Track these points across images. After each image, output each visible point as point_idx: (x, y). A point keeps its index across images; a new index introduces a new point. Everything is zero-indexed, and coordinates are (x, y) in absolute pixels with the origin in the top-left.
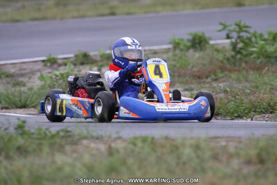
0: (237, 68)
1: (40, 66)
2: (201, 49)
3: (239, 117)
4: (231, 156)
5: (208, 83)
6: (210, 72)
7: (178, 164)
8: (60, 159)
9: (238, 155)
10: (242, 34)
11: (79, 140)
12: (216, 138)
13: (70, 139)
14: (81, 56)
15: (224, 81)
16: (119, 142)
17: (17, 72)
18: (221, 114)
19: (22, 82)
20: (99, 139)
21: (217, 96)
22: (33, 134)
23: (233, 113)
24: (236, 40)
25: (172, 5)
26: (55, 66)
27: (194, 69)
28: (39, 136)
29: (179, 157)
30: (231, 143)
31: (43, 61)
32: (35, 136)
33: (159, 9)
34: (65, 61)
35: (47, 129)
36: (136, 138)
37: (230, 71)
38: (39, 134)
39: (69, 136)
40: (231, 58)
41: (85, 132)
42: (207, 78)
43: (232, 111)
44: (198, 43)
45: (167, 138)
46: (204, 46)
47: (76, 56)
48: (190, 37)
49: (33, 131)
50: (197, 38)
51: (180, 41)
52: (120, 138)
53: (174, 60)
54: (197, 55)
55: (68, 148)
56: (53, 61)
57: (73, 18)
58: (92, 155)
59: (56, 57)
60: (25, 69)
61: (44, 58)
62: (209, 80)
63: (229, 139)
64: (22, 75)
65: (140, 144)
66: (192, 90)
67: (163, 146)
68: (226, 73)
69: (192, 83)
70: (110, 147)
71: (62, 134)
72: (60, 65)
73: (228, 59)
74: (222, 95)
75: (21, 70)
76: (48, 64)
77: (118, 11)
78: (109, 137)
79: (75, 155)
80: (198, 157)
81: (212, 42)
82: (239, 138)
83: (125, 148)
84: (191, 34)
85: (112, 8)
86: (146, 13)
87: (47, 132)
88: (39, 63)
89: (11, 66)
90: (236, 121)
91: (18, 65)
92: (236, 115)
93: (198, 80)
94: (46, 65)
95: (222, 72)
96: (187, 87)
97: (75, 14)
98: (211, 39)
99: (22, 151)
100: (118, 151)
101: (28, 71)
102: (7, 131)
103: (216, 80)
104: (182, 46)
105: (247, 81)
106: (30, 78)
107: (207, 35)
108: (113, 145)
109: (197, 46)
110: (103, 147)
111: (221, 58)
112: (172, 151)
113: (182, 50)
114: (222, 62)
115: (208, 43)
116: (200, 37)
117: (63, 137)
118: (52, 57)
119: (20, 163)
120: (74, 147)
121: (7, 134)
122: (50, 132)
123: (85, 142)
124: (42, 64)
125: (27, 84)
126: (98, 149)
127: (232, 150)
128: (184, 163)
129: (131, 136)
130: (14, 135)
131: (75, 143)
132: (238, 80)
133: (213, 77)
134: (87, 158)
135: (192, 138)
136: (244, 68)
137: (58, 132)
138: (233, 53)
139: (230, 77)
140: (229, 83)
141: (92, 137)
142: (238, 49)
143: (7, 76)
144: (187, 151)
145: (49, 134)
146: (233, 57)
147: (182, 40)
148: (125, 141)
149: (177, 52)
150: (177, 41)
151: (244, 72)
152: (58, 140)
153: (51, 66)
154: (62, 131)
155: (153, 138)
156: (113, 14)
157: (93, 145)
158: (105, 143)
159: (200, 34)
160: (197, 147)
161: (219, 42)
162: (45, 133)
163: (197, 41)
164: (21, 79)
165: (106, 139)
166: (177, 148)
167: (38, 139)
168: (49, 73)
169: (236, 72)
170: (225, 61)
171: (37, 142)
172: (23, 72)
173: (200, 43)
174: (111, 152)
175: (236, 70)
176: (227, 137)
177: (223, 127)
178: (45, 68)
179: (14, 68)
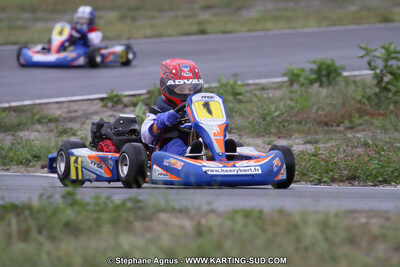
0: (381, 111)
1: (98, 106)
2: (330, 83)
3: (386, 182)
4: (374, 239)
5: (340, 132)
6: (342, 117)
7: (297, 249)
8: (126, 241)
9: (384, 238)
10: (390, 63)
11: (153, 213)
12: (353, 212)
13: (140, 213)
14: (157, 93)
15: (364, 130)
16: (212, 217)
17: (64, 115)
18: (359, 177)
19: (71, 129)
20: (182, 212)
21: (354, 151)
22: (88, 204)
23: (376, 176)
24: (382, 71)
25: (289, 19)
26: (120, 106)
27: (320, 113)
28: (97, 208)
29: (298, 240)
30: (374, 221)
31: (102, 99)
32: (91, 208)
33: (270, 25)
34: (134, 99)
35: (108, 198)
36: (235, 212)
37: (372, 115)
38: (97, 204)
39: (140, 208)
40: (373, 97)
41: (162, 203)
42: (338, 125)
43: (374, 172)
44: (327, 74)
45: (281, 212)
46: (334, 78)
47: (149, 92)
48: (315, 67)
49: (87, 200)
50: (324, 67)
51: (299, 72)
52: (213, 211)
53: (291, 100)
54: (324, 92)
55: (138, 225)
56: (115, 99)
57: (146, 37)
58: (173, 236)
59: (120, 93)
60: (76, 111)
61: (104, 95)
62: (341, 128)
63: (371, 214)
64: (71, 120)
65: (240, 220)
66: (316, 142)
67: (275, 223)
68: (366, 118)
69: (316, 132)
70: (199, 224)
71: (129, 205)
72: (126, 106)
73: (369, 99)
74: (360, 150)
75: (70, 112)
76: (110, 105)
77: (208, 28)
78: (198, 210)
79: (149, 235)
80: (327, 239)
81: (345, 74)
82: (387, 212)
83: (220, 226)
84: (314, 62)
85: (201, 23)
86: (250, 31)
87: (108, 202)
88: (96, 102)
89: (56, 106)
90: (381, 188)
91: (65, 105)
92: (380, 179)
93: (326, 128)
94: (105, 106)
95: (361, 117)
96: (309, 138)
97: (148, 32)
98: (344, 69)
99: (72, 228)
100: (210, 230)
101: (80, 113)
102: (51, 200)
103: (352, 128)
104: (302, 80)
105: (396, 130)
106: (83, 123)
107: (338, 64)
108: (203, 221)
109: (324, 79)
110: (188, 224)
111: (359, 97)
112: (288, 231)
113: (303, 85)
114: (360, 102)
115: (340, 74)
116: (329, 66)
117: (131, 209)
118: (115, 93)
119: (69, 246)
120: (147, 223)
121: (51, 204)
122: (112, 202)
123: (163, 216)
124: (101, 104)
125: (79, 133)
126: (182, 227)
127: (376, 230)
128: (306, 249)
129: (229, 208)
130: (62, 206)
131: (148, 218)
132: (384, 129)
133: (347, 123)
134: (165, 240)
135: (317, 212)
136: (392, 112)
137: (124, 203)
138: (377, 90)
139: (372, 124)
140: (370, 134)
141: (173, 210)
142: (383, 84)
143: (50, 121)
144: (311, 232)
145: (110, 205)
146: (376, 94)
147: (303, 70)
148: (220, 215)
149: (296, 87)
150: (295, 72)
151: (392, 117)
152: (124, 214)
153: (113, 106)
154: (130, 200)
155: (261, 212)
156: (203, 32)
157: (174, 221)
158: (192, 219)
159: (329, 62)
160: (325, 226)
161: (356, 73)
162: (106, 204)
163: (324, 73)
164: (70, 125)
165: (193, 212)
166: (296, 226)
167: (94, 211)
168: (111, 116)
169: (381, 117)
170: (365, 101)
171: (95, 216)
172: (72, 115)
173: (328, 75)
174: (199, 232)
175: (380, 114)
176: (368, 211)
177: (363, 196)
178: (105, 109)
179: (59, 108)
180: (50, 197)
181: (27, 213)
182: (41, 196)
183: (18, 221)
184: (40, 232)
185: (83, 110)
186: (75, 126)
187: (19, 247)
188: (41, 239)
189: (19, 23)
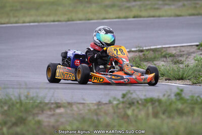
1: (194, 49)
17: (177, 53)
19: (181, 60)
22: (188, 100)
31: (197, 45)
32: (189, 101)
35: (198, 97)
38: (192, 100)
49: (187, 97)
60: (183, 51)
61: (198, 44)
64: (181, 56)
76: (201, 48)
88: (194, 47)
89: (173, 49)
91: (178, 48)
94: (199, 49)
101: (185, 53)
106: (187, 58)
121: (169, 99)
122: (200, 98)
124: (196, 48)
125: (185, 62)
130: (174, 100)
143: (170, 56)
162: (197, 100)
164: (180, 58)
167: (192, 104)
171: (191, 106)
172: (182, 53)
178: (199, 50)
179: (175, 50)
180: (169, 96)
181: (157, 104)
182: (164, 95)
183: (153, 108)
184: (164, 113)
185: (188, 51)
186: (183, 59)
187: (153, 121)
188: (164, 117)
189: (156, 6)
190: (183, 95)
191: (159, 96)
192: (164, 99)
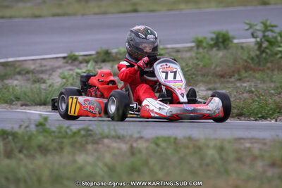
0: (261, 68)
1: (61, 62)
2: (225, 48)
3: (263, 118)
4: (255, 158)
5: (232, 82)
6: (234, 72)
7: (201, 165)
8: (81, 158)
9: (262, 157)
10: (267, 33)
11: (100, 139)
12: (240, 139)
13: (91, 138)
14: (103, 54)
15: (248, 81)
17: (37, 69)
18: (244, 114)
19: (42, 78)
20: (120, 138)
21: (241, 96)
22: (54, 132)
23: (257, 114)
24: (261, 40)
26: (76, 63)
27: (218, 69)
28: (60, 135)
29: (202, 159)
30: (255, 145)
31: (64, 58)
32: (56, 134)
34: (87, 58)
35: (68, 127)
37: (254, 71)
38: (60, 132)
39: (90, 135)
40: (255, 58)
41: (107, 131)
42: (230, 77)
43: (255, 111)
46: (228, 44)
47: (97, 53)
48: (214, 36)
49: (54, 129)
50: (221, 36)
51: (203, 39)
52: (142, 138)
53: (197, 59)
54: (221, 54)
55: (89, 147)
56: (73, 58)
58: (114, 155)
59: (77, 54)
60: (45, 66)
61: (65, 55)
62: (233, 79)
64: (42, 72)
65: (163, 144)
66: (215, 89)
67: (186, 147)
68: (251, 72)
69: (215, 82)
70: (132, 147)
71: (83, 133)
72: (81, 62)
73: (252, 59)
74: (246, 95)
75: (41, 66)
76: (70, 61)
77: (140, 8)
78: (131, 136)
81: (235, 41)
82: (264, 139)
83: (147, 148)
84: (214, 33)
85: (134, 4)
86: (169, 10)
87: (68, 130)
88: (60, 59)
89: (31, 62)
90: (260, 122)
91: (38, 62)
92: (260, 116)
94: (67, 62)
95: (246, 71)
96: (210, 86)
98: (234, 38)
99: (42, 149)
100: (140, 151)
101: (48, 68)
102: (28, 129)
103: (240, 79)
104: (204, 45)
106: (50, 75)
108: (135, 145)
109: (221, 45)
110: (124, 147)
111: (245, 58)
112: (195, 153)
113: (205, 48)
114: (246, 61)
115: (232, 42)
117: (84, 136)
118: (73, 53)
119: (40, 162)
120: (95, 146)
121: (27, 132)
122: (71, 130)
123: (106, 141)
124: (63, 61)
125: (47, 81)
126: (120, 149)
127: (256, 152)
130: (35, 133)
131: (96, 142)
132: (263, 80)
133: (237, 76)
134: (108, 158)
136: (268, 68)
137: (79, 131)
138: (258, 53)
139: (254, 77)
140: (253, 84)
142: (262, 49)
143: (27, 72)
144: (211, 153)
145: (69, 133)
146: (257, 56)
147: (205, 38)
148: (147, 140)
149: (201, 50)
150: (200, 39)
151: (269, 71)
152: (79, 139)
153: (72, 63)
154: (83, 129)
155: (176, 139)
156: (135, 11)
157: (114, 145)
158: (127, 143)
159: (224, 32)
160: (221, 149)
161: (243, 41)
162: (66, 132)
163: (221, 40)
164: (41, 76)
165: (127, 138)
166: (200, 149)
167: (59, 137)
168: (70, 70)
169: (260, 72)
170: (249, 60)
171: (58, 140)
172: (44, 68)
173: (224, 41)
175: (260, 70)
176: (251, 139)
178: (67, 64)
179: (34, 64)
180: (27, 127)
181: (10, 138)
182: (20, 126)
183: (5, 144)
184: (20, 151)
185: (51, 66)
186: (45, 76)
187: (5, 162)
188: (21, 156)
190: (48, 126)
191: (13, 128)
192: (20, 131)
